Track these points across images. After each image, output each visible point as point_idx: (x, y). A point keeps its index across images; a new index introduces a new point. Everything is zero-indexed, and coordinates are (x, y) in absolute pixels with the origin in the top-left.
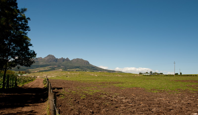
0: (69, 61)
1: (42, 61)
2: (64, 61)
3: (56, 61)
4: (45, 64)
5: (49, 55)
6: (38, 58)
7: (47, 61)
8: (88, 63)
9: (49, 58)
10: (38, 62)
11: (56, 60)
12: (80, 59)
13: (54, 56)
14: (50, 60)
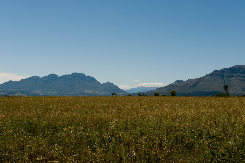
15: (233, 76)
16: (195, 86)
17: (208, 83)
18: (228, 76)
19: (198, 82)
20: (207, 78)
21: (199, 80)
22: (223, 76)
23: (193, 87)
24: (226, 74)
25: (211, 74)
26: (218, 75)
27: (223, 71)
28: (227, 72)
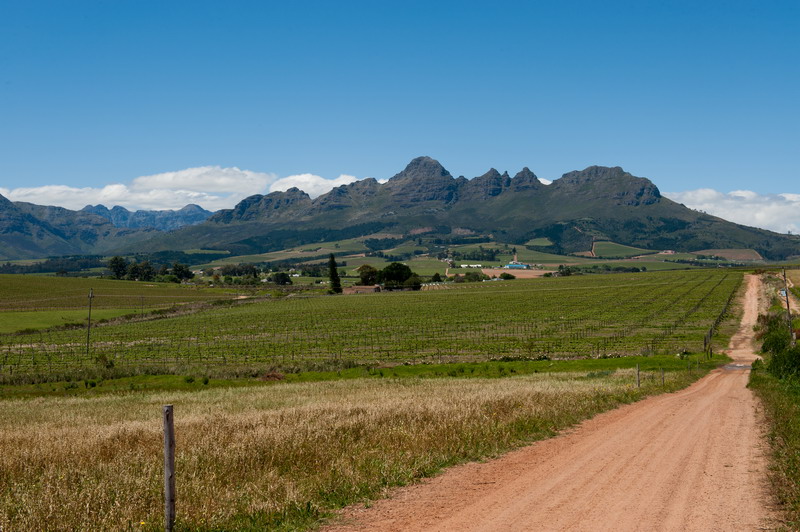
0: (528, 193)
1: (369, 204)
2: (496, 192)
3: (449, 198)
4: (377, 217)
5: (418, 163)
6: (352, 184)
7: (397, 198)
8: (645, 197)
9: (414, 179)
10: (340, 207)
11: (453, 189)
12: (604, 170)
13: (437, 165)
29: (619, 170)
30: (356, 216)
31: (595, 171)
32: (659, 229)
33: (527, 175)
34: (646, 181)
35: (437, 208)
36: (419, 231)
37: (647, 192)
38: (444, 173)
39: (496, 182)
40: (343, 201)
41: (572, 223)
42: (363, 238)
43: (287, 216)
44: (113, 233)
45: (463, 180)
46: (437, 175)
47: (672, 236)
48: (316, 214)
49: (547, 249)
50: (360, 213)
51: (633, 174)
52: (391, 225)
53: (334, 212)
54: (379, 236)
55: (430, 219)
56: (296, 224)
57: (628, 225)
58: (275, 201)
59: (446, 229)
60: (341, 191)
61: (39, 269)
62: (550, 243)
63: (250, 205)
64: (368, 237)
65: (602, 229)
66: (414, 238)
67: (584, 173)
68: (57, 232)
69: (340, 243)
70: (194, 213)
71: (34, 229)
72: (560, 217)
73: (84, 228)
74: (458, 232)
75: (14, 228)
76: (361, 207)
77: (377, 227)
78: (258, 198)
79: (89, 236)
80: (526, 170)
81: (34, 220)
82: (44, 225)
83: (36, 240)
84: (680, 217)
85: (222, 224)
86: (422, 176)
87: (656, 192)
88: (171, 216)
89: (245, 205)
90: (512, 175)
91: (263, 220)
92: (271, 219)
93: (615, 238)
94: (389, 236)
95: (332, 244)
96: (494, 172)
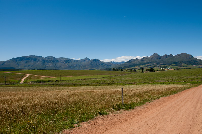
0: (171, 58)
2: (166, 58)
3: (159, 59)
4: (149, 62)
5: (154, 54)
6: (145, 57)
7: (151, 59)
10: (143, 61)
11: (160, 57)
12: (184, 54)
13: (157, 54)
14: (153, 59)
15: (22, 61)
16: (2, 64)
17: (9, 64)
18: (19, 61)
19: (4, 63)
20: (9, 61)
21: (5, 62)
22: (17, 61)
23: (1, 65)
24: (18, 60)
25: (11, 60)
26: (14, 60)
27: (17, 59)
28: (19, 59)
29: (186, 54)
30: (145, 62)
31: (182, 54)
32: (193, 62)
33: (171, 55)
34: (190, 55)
35: (157, 60)
36: (155, 63)
37: (191, 57)
38: (158, 55)
39: (166, 56)
40: (144, 60)
41: (179, 62)
42: (146, 65)
43: (136, 62)
44: (113, 65)
45: (161, 56)
46: (157, 56)
47: (195, 63)
48: (140, 62)
49: (175, 66)
50: (146, 61)
51: (188, 54)
52: (151, 63)
53: (142, 61)
54: (149, 64)
55: (156, 62)
56: (137, 63)
57: (188, 62)
58: (134, 60)
59: (159, 63)
60: (143, 58)
61: (105, 70)
62: (175, 65)
63: (131, 61)
64: (147, 65)
65: (183, 62)
66: (154, 64)
67: (180, 54)
68: (106, 65)
69: (143, 65)
70: (123, 62)
71: (104, 65)
72: (177, 61)
73: (110, 64)
74: (161, 63)
75: (101, 65)
76: (146, 60)
77: (148, 63)
78: (132, 60)
79: (110, 65)
80: (171, 54)
81: (104, 64)
82: (105, 64)
83: (104, 66)
84: (196, 60)
85: (127, 63)
86: (155, 56)
87: (192, 57)
88: (120, 63)
89: (130, 61)
90: (169, 55)
91: (132, 63)
92: (133, 63)
93: (186, 64)
94: (150, 64)
95: (142, 66)
96: (166, 55)
